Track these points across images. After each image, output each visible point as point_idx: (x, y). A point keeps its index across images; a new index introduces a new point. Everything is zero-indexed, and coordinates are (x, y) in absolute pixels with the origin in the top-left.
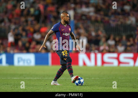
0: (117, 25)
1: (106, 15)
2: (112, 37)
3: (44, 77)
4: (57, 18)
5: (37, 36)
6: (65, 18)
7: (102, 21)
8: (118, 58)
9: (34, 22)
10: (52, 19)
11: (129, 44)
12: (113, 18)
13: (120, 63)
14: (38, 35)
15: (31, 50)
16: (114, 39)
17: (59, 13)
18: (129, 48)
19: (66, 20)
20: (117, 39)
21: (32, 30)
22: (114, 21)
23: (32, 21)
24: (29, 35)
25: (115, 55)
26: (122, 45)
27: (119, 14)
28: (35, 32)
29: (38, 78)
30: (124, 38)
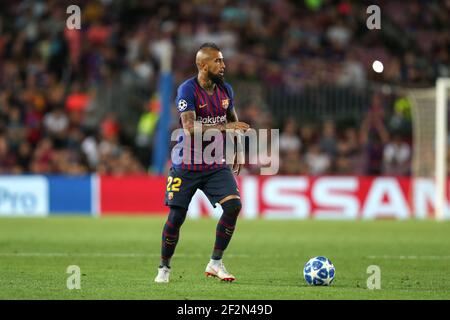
0: (308, 90)
1: (273, 57)
2: (291, 126)
3: (77, 251)
4: (119, 65)
5: (56, 123)
6: (213, 64)
7: (260, 76)
8: (308, 194)
9: (48, 79)
10: (104, 70)
11: (343, 147)
12: (294, 66)
13: (314, 207)
14: (58, 118)
15: (36, 166)
16: (298, 133)
17: (122, 50)
18: (343, 163)
19: (216, 73)
20: (307, 131)
21: (39, 102)
22: (297, 76)
23: (38, 76)
24: (32, 117)
25: (300, 183)
26: (323, 151)
27: (312, 54)
28: (50, 108)
29: (56, 254)
30: (329, 129)
